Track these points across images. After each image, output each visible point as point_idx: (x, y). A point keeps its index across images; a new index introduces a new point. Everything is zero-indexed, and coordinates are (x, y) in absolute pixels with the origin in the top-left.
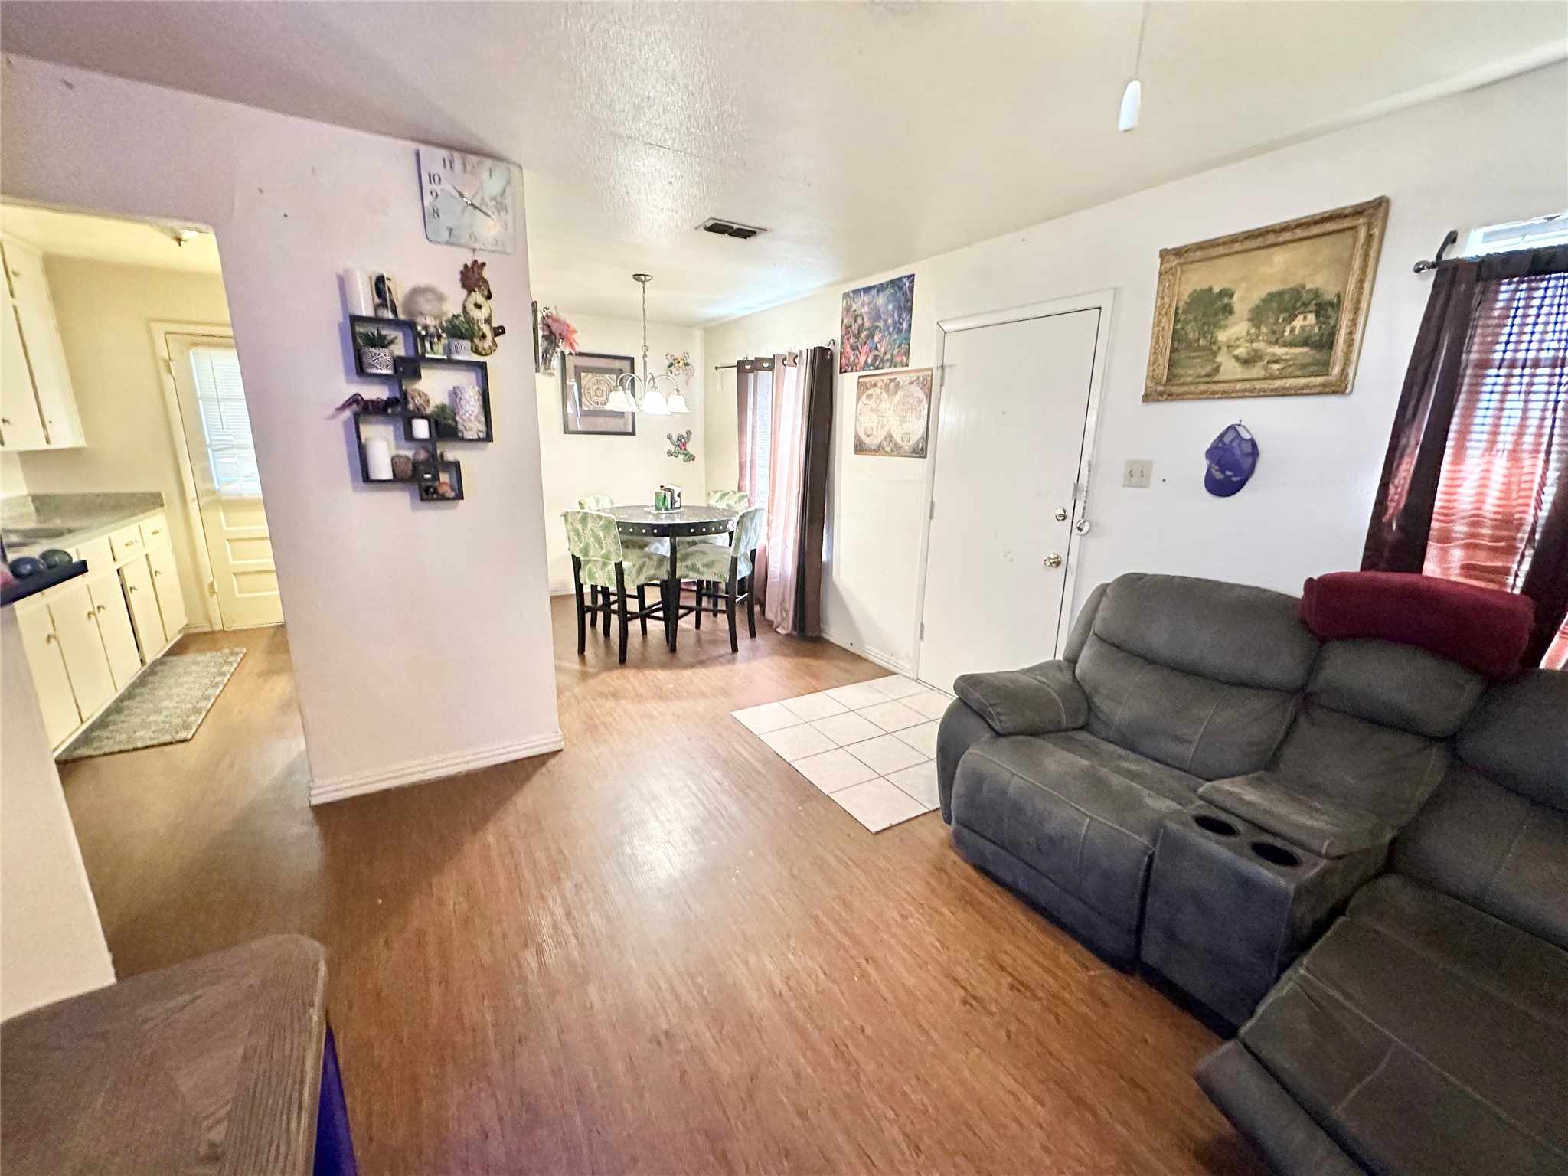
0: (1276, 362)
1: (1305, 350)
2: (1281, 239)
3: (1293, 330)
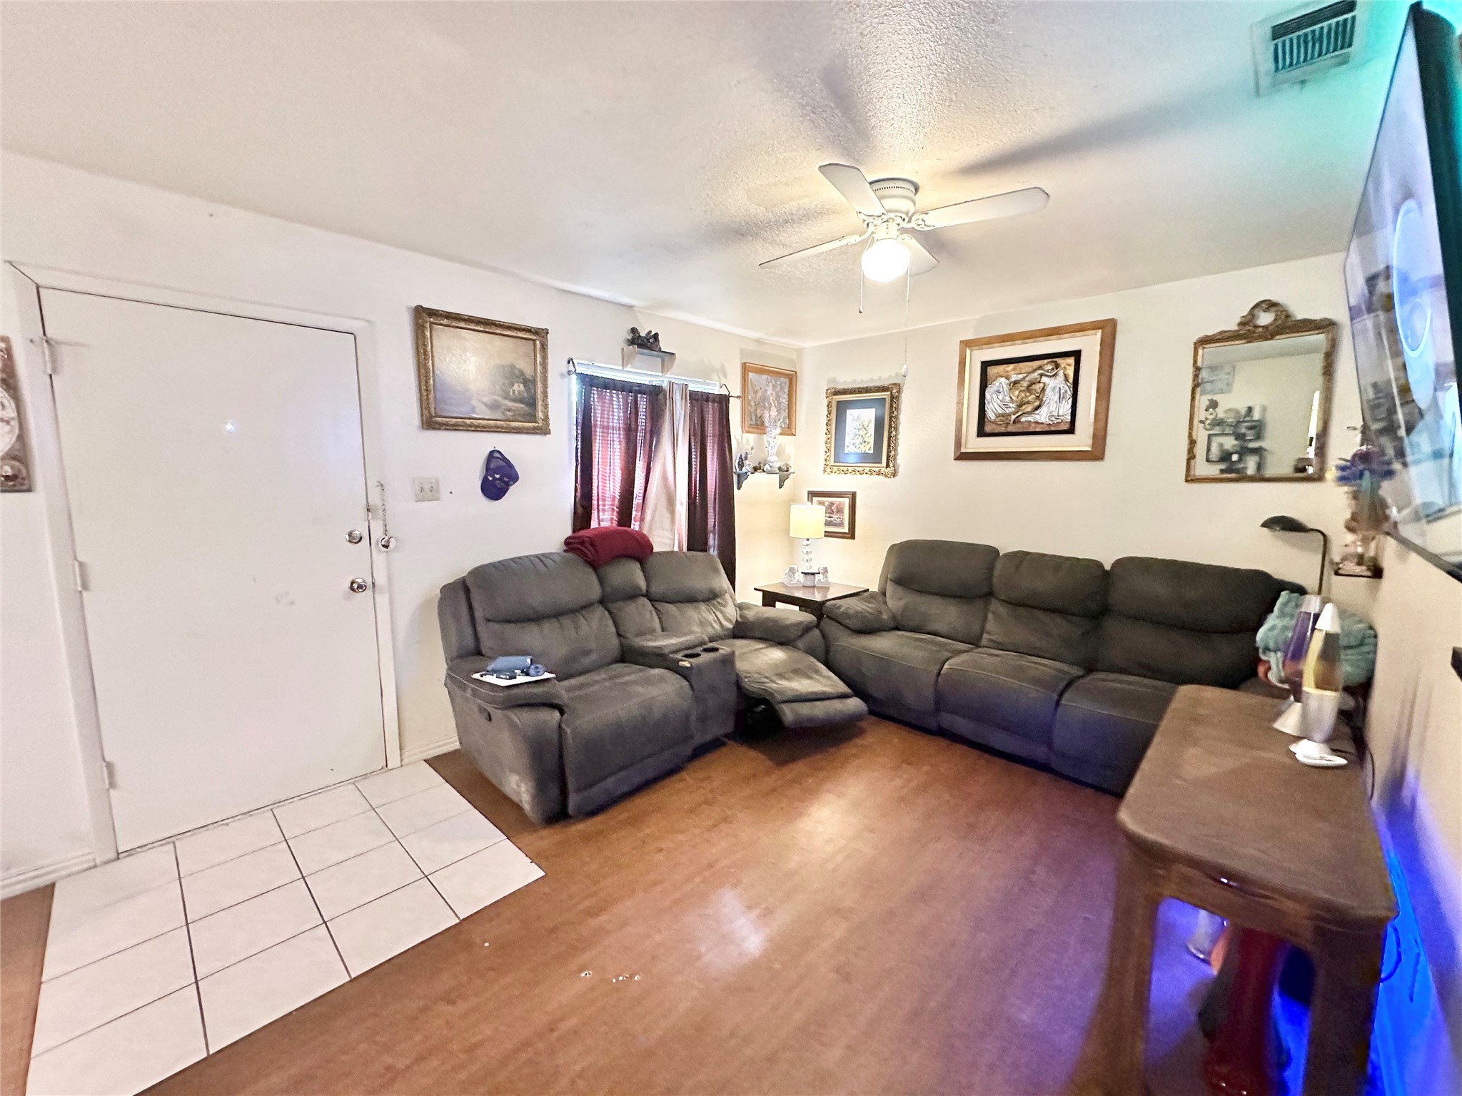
0: (509, 411)
1: (523, 406)
2: (498, 331)
3: (514, 391)
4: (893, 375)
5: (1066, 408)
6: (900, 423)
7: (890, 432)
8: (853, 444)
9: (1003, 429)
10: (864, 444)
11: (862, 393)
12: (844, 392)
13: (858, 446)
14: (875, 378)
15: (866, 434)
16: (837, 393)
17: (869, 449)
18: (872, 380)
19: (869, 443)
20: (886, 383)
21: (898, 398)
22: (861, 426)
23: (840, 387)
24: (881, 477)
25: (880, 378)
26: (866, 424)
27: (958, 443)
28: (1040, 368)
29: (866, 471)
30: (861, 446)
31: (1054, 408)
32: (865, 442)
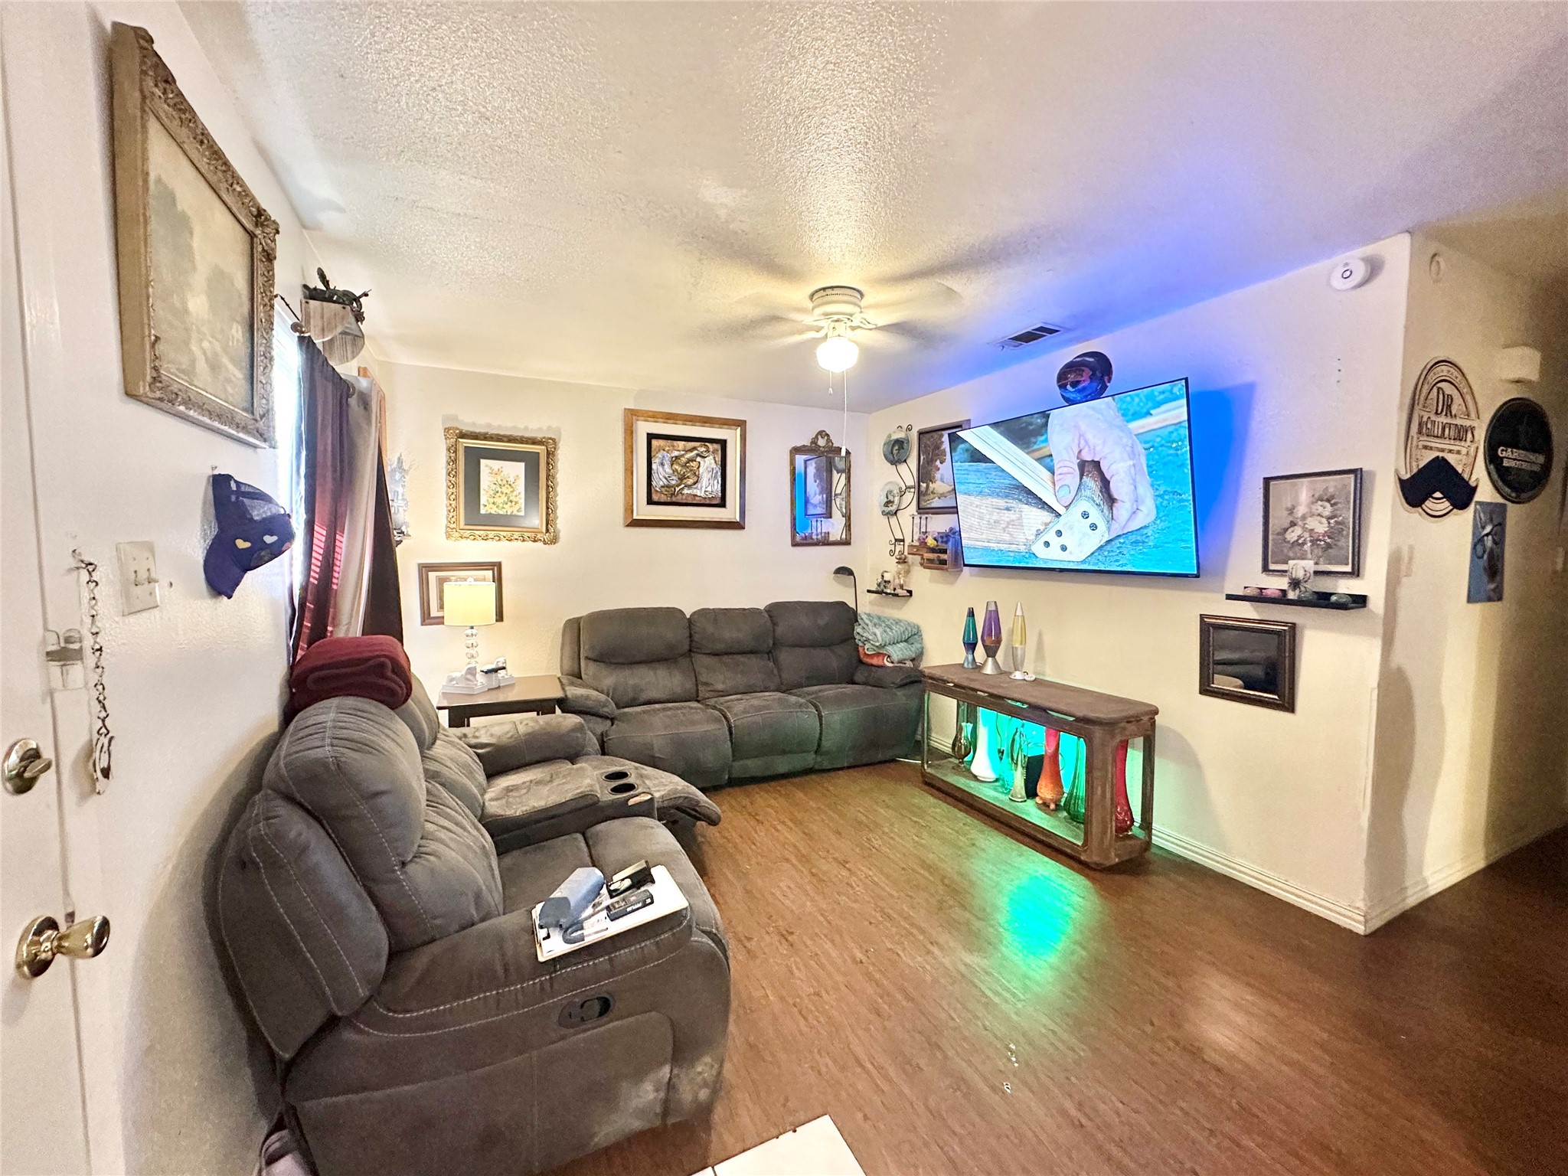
0: (229, 382)
1: (241, 377)
3: (233, 339)
4: (545, 428)
5: (718, 487)
6: (557, 484)
7: (548, 493)
8: (494, 503)
9: (669, 500)
10: (509, 504)
11: (503, 441)
12: (475, 436)
13: (501, 505)
14: (521, 426)
15: (512, 492)
16: (463, 435)
17: (518, 511)
18: (515, 428)
19: (516, 503)
20: (539, 436)
21: (553, 454)
22: (505, 482)
23: (465, 429)
24: (540, 544)
25: (526, 428)
26: (511, 480)
27: (629, 508)
28: (695, 448)
29: (516, 537)
30: (505, 506)
31: (708, 486)
32: (511, 502)
